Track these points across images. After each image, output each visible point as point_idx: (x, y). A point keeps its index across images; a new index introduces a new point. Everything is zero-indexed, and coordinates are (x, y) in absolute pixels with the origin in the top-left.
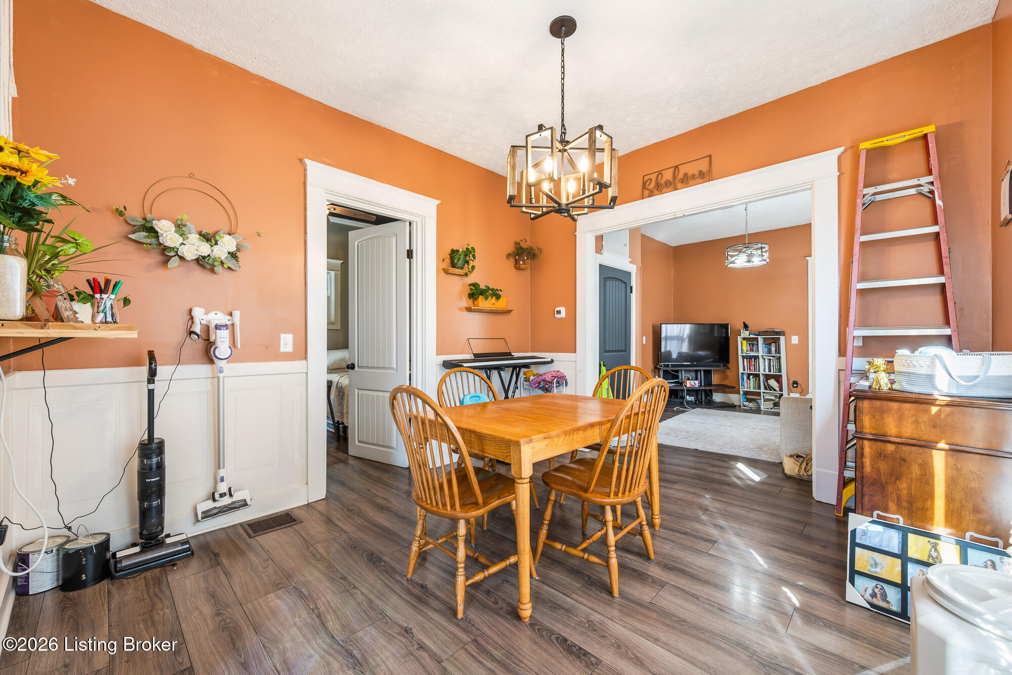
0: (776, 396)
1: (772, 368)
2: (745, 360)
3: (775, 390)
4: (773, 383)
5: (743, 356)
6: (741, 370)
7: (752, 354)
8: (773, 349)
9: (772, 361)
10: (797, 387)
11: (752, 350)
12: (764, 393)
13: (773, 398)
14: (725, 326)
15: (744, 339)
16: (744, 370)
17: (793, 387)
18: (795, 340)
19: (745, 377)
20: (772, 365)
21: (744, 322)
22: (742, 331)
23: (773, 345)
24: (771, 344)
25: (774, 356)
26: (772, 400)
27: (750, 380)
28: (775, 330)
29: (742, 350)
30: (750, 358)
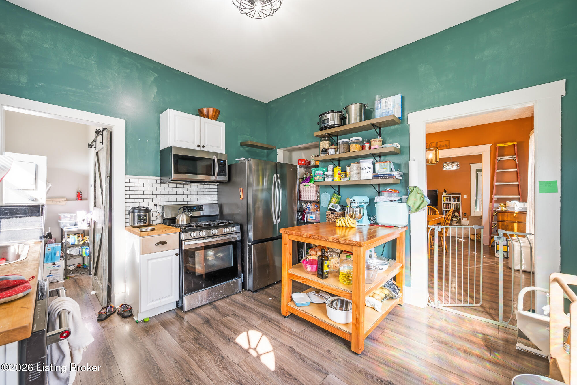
0: (457, 219)
1: (456, 208)
2: (445, 205)
3: (457, 217)
4: (456, 214)
5: (444, 203)
6: (443, 209)
7: (448, 202)
8: (456, 200)
9: (456, 205)
10: (466, 215)
11: (447, 201)
12: (453, 218)
13: (456, 220)
14: (436, 191)
15: (444, 196)
16: (444, 209)
17: (464, 215)
18: (465, 197)
19: (445, 212)
20: (456, 206)
21: (445, 190)
22: (444, 193)
23: (456, 199)
24: (455, 198)
25: (457, 203)
26: (456, 221)
27: (447, 213)
28: (458, 193)
29: (443, 201)
30: (447, 204)
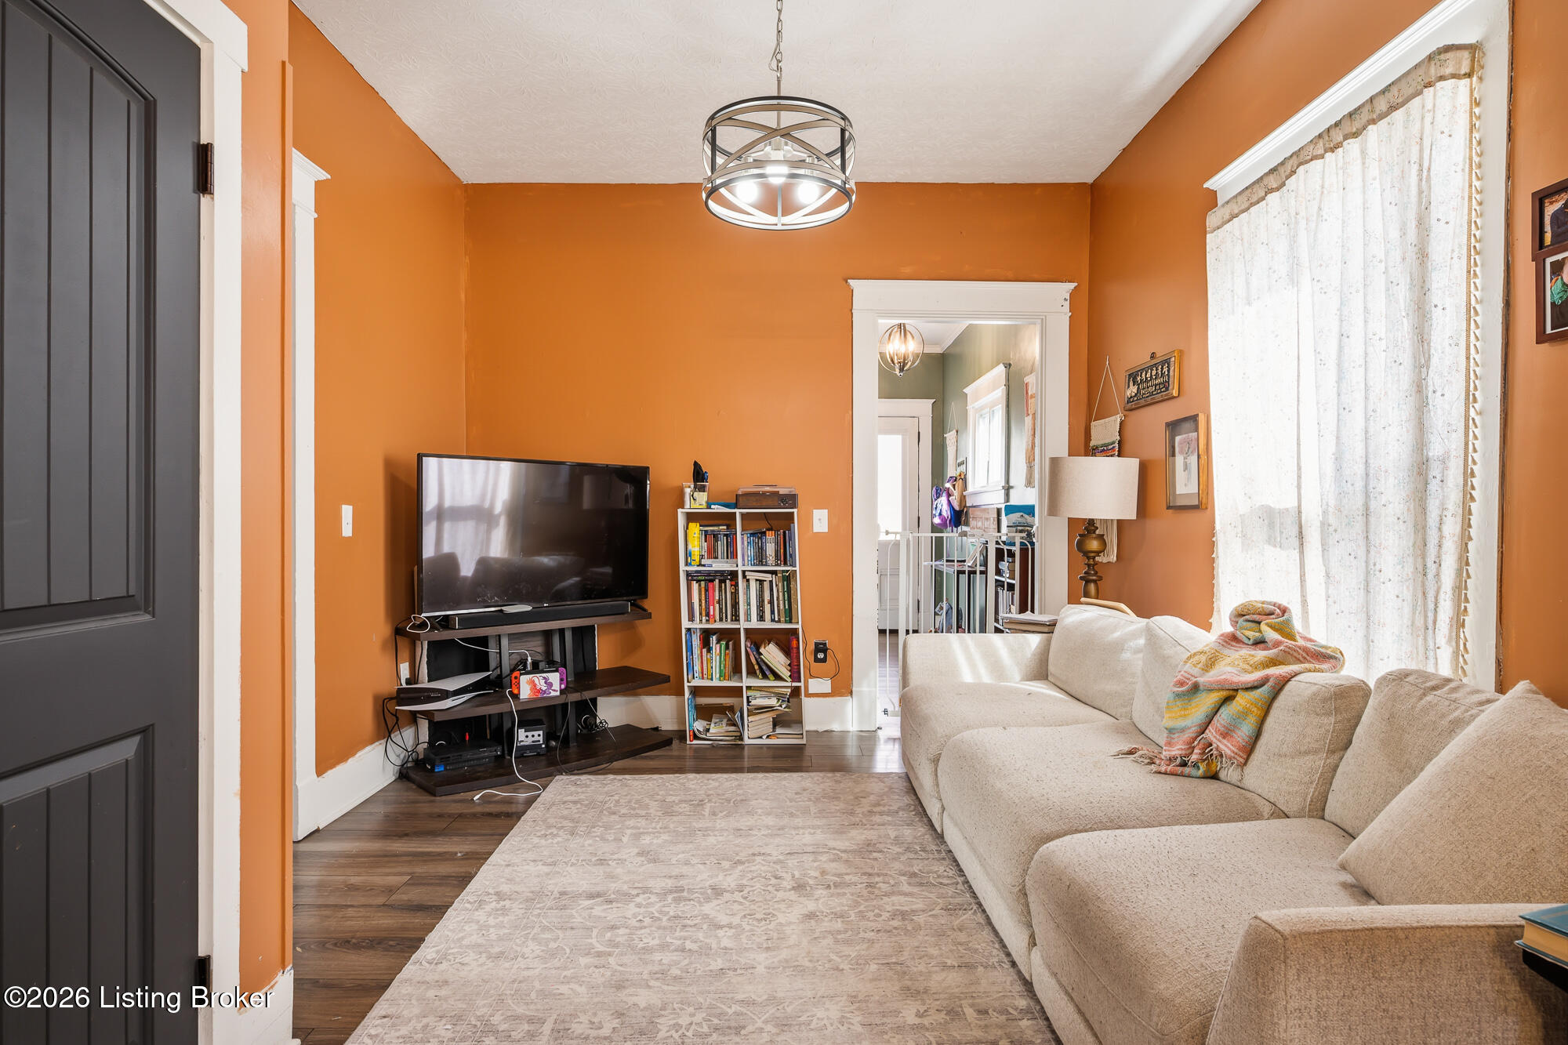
0: (779, 696)
1: (767, 607)
2: (695, 585)
3: (778, 677)
4: (772, 654)
5: (688, 574)
6: (685, 623)
7: (720, 565)
8: (770, 549)
9: (766, 585)
10: (824, 660)
11: (712, 554)
12: (749, 688)
13: (773, 702)
14: (636, 477)
15: (691, 517)
16: (691, 618)
17: (817, 660)
18: (822, 521)
19: (696, 642)
20: (767, 597)
21: (696, 464)
22: (688, 491)
23: (770, 536)
24: (764, 533)
25: (774, 573)
26: (770, 708)
27: (709, 650)
28: (782, 491)
29: (688, 554)
30: (709, 578)
